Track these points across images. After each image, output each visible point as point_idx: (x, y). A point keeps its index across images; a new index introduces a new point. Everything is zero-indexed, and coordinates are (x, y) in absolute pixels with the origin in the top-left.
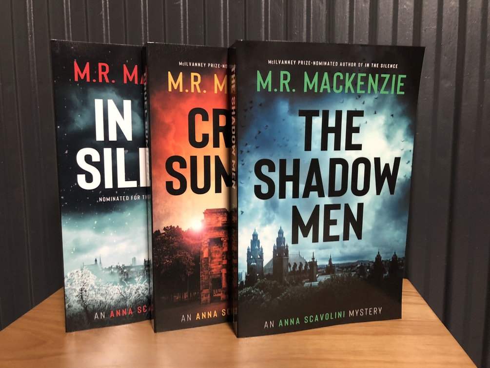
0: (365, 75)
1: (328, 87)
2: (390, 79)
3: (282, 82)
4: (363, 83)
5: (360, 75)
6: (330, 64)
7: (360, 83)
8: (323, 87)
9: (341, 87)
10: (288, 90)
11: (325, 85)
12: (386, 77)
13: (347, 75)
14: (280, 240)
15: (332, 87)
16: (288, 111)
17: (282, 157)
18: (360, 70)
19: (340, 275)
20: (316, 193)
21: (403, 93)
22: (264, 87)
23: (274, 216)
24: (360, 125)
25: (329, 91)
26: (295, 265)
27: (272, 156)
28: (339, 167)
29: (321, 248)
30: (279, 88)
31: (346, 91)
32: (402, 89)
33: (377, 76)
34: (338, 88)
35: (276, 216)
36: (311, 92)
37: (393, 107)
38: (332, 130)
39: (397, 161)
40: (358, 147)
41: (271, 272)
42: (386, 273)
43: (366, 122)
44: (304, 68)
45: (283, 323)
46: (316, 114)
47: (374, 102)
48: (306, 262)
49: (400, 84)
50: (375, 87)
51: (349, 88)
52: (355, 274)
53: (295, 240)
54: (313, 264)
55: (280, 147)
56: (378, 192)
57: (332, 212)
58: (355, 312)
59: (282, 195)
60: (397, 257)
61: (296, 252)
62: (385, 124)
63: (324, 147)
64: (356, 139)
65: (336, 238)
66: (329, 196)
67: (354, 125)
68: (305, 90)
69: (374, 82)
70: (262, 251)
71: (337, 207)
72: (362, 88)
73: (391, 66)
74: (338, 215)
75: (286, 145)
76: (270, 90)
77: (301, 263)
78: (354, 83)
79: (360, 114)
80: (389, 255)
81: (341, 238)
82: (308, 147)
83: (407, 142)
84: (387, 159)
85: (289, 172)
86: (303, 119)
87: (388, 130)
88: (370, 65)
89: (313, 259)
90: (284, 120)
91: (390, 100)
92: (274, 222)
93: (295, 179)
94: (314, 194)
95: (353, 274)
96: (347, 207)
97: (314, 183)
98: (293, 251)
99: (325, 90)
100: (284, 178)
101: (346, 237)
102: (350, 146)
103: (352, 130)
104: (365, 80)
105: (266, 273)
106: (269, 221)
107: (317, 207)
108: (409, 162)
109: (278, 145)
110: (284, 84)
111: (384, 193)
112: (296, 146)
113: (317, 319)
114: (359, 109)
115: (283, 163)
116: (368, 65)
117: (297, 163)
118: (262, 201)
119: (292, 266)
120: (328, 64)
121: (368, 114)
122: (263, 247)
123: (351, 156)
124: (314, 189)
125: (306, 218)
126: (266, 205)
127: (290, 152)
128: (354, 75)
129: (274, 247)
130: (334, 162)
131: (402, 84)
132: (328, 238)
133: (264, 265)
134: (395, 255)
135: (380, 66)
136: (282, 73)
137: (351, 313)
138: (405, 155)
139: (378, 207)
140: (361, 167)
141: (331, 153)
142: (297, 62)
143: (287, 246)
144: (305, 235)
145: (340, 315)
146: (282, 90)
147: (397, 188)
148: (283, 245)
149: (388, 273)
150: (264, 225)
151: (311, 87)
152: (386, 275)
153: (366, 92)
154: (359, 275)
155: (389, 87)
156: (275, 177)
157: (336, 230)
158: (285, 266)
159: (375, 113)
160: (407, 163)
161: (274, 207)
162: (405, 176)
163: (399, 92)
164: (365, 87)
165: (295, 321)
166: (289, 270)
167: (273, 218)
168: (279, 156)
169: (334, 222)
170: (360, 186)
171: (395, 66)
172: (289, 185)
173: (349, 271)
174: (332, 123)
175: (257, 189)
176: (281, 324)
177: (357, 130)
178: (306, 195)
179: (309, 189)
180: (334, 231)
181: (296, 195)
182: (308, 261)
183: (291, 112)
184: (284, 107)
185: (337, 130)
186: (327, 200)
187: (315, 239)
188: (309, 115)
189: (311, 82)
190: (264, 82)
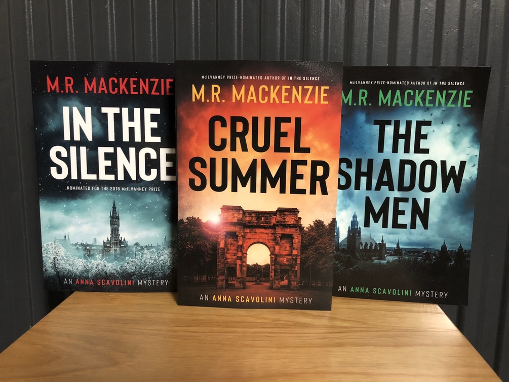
0: (433, 91)
1: (400, 101)
2: (457, 95)
3: (360, 98)
4: (431, 98)
5: (428, 92)
6: (402, 83)
7: (428, 98)
8: (395, 101)
9: (411, 102)
10: (365, 104)
11: (397, 100)
12: (453, 93)
13: (417, 91)
14: (354, 223)
15: (403, 102)
16: (365, 121)
17: (359, 157)
18: (429, 88)
19: (407, 257)
20: (387, 187)
21: (470, 106)
22: (346, 102)
23: (350, 203)
24: (428, 133)
25: (400, 105)
26: (366, 244)
27: (350, 155)
28: (408, 168)
29: (390, 233)
30: (357, 103)
31: (416, 105)
32: (468, 102)
33: (445, 92)
34: (408, 102)
35: (351, 204)
36: (384, 106)
37: (459, 118)
38: (402, 136)
39: (463, 164)
40: (426, 151)
41: (346, 248)
42: (452, 262)
43: (434, 131)
44: (380, 87)
45: (355, 290)
46: (389, 123)
47: (441, 113)
48: (376, 243)
50: (443, 101)
51: (418, 102)
52: (421, 259)
53: (367, 224)
54: (382, 245)
55: (357, 149)
56: (444, 190)
57: (401, 204)
58: (421, 293)
59: (357, 187)
60: (462, 249)
61: (368, 234)
62: (451, 133)
63: (395, 149)
64: (423, 144)
65: (404, 226)
66: (398, 191)
67: (423, 132)
68: (380, 104)
69: (442, 97)
70: (339, 230)
71: (405, 200)
72: (430, 102)
73: (458, 83)
74: (406, 207)
75: (362, 148)
76: (350, 104)
77: (371, 243)
78: (423, 99)
79: (428, 123)
80: (454, 246)
81: (409, 226)
82: (381, 149)
83: (473, 148)
84: (453, 162)
85: (364, 168)
86: (378, 127)
87: (454, 138)
88: (438, 83)
89: (382, 241)
90: (361, 128)
91: (456, 112)
92: (350, 208)
93: (369, 175)
94: (385, 188)
95: (420, 258)
96: (414, 201)
97: (385, 179)
98: (364, 232)
99: (397, 104)
100: (359, 174)
101: (413, 226)
102: (418, 150)
103: (420, 137)
104: (434, 95)
105: (341, 248)
106: (345, 207)
107: (387, 199)
108: (474, 165)
109: (356, 147)
110: (362, 100)
111: (449, 192)
112: (371, 148)
113: (384, 292)
114: (427, 119)
115: (359, 162)
116: (436, 83)
117: (370, 162)
118: (340, 191)
119: (364, 245)
120: (401, 83)
121: (435, 124)
122: (340, 227)
123: (419, 159)
124: (385, 184)
125: (377, 207)
126: (343, 195)
127: (365, 153)
128: (423, 91)
129: (349, 228)
130: (403, 163)
131: (469, 99)
132: (396, 225)
133: (340, 241)
134: (461, 247)
135: (447, 83)
136: (361, 91)
137: (418, 294)
138: (471, 159)
139: (444, 203)
140: (428, 169)
141: (401, 155)
142: (373, 82)
143: (360, 228)
144: (376, 221)
145: (406, 293)
146: (360, 104)
147: (462, 188)
148: (356, 227)
149: (453, 262)
150: (341, 210)
151: (385, 102)
152: (452, 264)
153: (434, 104)
154: (425, 260)
155: (455, 101)
156: (352, 172)
157: (404, 219)
158: (357, 244)
159: (442, 123)
160: (473, 167)
161: (350, 196)
162: (470, 178)
163: (465, 105)
164: (433, 102)
165: (365, 290)
166: (361, 248)
167: (349, 205)
168: (356, 156)
169: (403, 213)
170: (427, 184)
171: (462, 83)
172: (364, 180)
173: (415, 256)
174: (402, 130)
176: (352, 290)
177: (425, 137)
178: (378, 188)
179: (380, 183)
180: (402, 220)
181: (369, 187)
182: (378, 242)
183: (368, 121)
184: (361, 118)
185: (407, 137)
186: (397, 194)
187: (385, 225)
188: (383, 124)
189: (385, 98)
190: (346, 98)
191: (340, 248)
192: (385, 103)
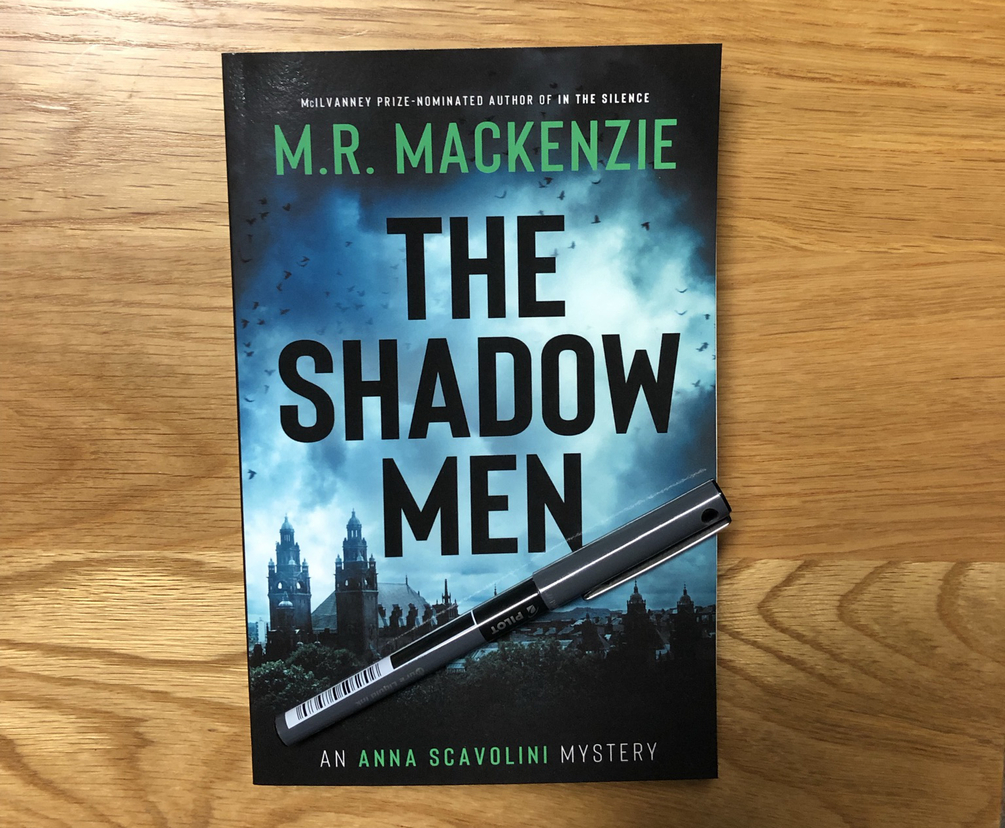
0: (559, 124)
1: (461, 159)
2: (632, 133)
3: (338, 150)
4: (555, 146)
5: (546, 126)
6: (462, 100)
7: (547, 146)
8: (447, 159)
9: (497, 158)
10: (355, 170)
11: (454, 153)
12: (618, 128)
13: (511, 126)
14: (353, 545)
15: (471, 160)
16: (360, 222)
17: (350, 337)
18: (545, 114)
19: (526, 643)
20: (446, 426)
21: (672, 166)
22: (294, 164)
23: (334, 483)
24: (556, 254)
25: (464, 169)
26: (397, 611)
27: (322, 332)
28: (504, 361)
29: (467, 571)
30: (331, 166)
31: (512, 167)
32: (667, 155)
33: (594, 125)
34: (488, 161)
35: (339, 485)
36: (415, 173)
37: (644, 204)
38: (478, 266)
39: (670, 343)
40: (556, 309)
41: (333, 627)
42: (663, 648)
43: (573, 246)
44: (395, 114)
45: (371, 758)
46: (434, 227)
47: (591, 191)
48: (427, 606)
49: (660, 143)
50: (592, 153)
51: (519, 160)
52: (570, 646)
53: (393, 547)
54: (446, 609)
55: (344, 310)
56: (622, 425)
57: (492, 475)
58: (577, 752)
59: (355, 430)
60: (691, 604)
61: (400, 577)
62: (625, 250)
63: (461, 308)
64: (546, 288)
65: (508, 546)
66: (481, 435)
67: (540, 253)
68: (401, 169)
69: (588, 141)
70: (306, 572)
71: (506, 463)
72: (555, 157)
73: (631, 98)
74: (511, 485)
75: (359, 306)
76: (308, 170)
77: (412, 607)
78: (533, 148)
79: (555, 224)
80: (666, 597)
81: (523, 544)
82: (417, 309)
83: (697, 293)
84: (641, 337)
85: (371, 372)
86: (400, 240)
87: (638, 264)
88: (573, 99)
89: (446, 597)
90: (349, 243)
91: (635, 187)
92: (335, 499)
93: (388, 389)
94: (439, 429)
95: (565, 644)
96: (534, 463)
97: (439, 400)
98: (388, 574)
99: (454, 167)
100: (356, 390)
101: (537, 542)
102: (530, 307)
103: (533, 266)
104: (562, 136)
105: (318, 629)
106: (322, 496)
107: (451, 464)
108: (705, 345)
109: (338, 305)
110: (345, 157)
111: (638, 430)
112: (386, 307)
113: (464, 759)
114: (550, 210)
115: (352, 351)
116: (566, 99)
117: (388, 350)
118: (302, 447)
119: (388, 614)
120: (458, 102)
121: (576, 225)
122: (309, 564)
123: (536, 333)
124: (439, 415)
125: (420, 491)
126: (313, 457)
127: (370, 322)
128: (529, 125)
129: (338, 563)
130: (489, 348)
131: (668, 143)
132: (483, 543)
133: (313, 609)
134: (686, 598)
135: (598, 99)
136: (338, 129)
137: (567, 754)
138: (694, 326)
139: (624, 466)
140: (568, 361)
141: (481, 324)
142: (374, 101)
143: (372, 562)
144: (421, 534)
145: (533, 755)
146: (338, 170)
147: (673, 417)
148: (360, 558)
149: (668, 646)
150: (308, 506)
151: (415, 162)
152: (664, 652)
153: (567, 164)
154: (583, 648)
155: (629, 152)
156: (333, 385)
157: (508, 524)
158: (368, 613)
159: (597, 221)
160: (701, 350)
161: (334, 460)
162: (697, 385)
163: (659, 165)
164: (561, 155)
165: (403, 759)
166: (381, 624)
167: (333, 491)
168: (341, 332)
169: (501, 503)
170: (568, 410)
171: (643, 98)
172: (372, 407)
173: (550, 636)
174: (477, 248)
175: (289, 416)
176: (364, 760)
177: (549, 265)
178: (418, 430)
179: (424, 416)
180: (501, 525)
181: (390, 430)
182: (432, 603)
183: (367, 223)
184: (348, 213)
185: (493, 266)
186: (477, 445)
187: (450, 546)
188: (415, 232)
189: (414, 149)
190: (293, 153)
191: (316, 630)
192: (415, 164)
